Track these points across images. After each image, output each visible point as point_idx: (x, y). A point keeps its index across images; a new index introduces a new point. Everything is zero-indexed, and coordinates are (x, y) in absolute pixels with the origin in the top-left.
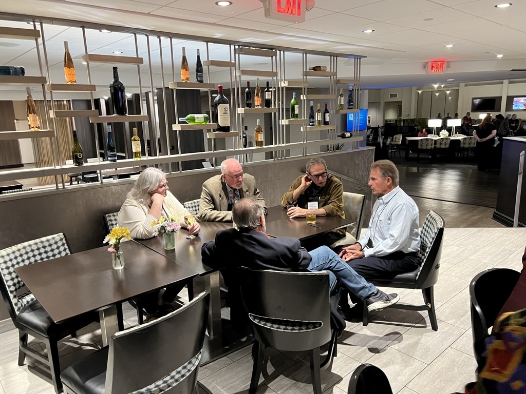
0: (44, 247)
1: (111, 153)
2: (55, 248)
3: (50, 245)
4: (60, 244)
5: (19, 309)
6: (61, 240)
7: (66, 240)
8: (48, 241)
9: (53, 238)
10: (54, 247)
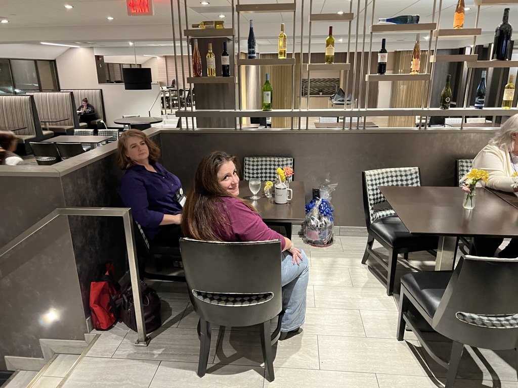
0: (401, 176)
1: (480, 100)
2: (409, 179)
3: (406, 175)
4: (414, 176)
5: (373, 219)
6: (416, 173)
7: (419, 174)
8: (405, 171)
9: (410, 170)
10: (409, 177)
